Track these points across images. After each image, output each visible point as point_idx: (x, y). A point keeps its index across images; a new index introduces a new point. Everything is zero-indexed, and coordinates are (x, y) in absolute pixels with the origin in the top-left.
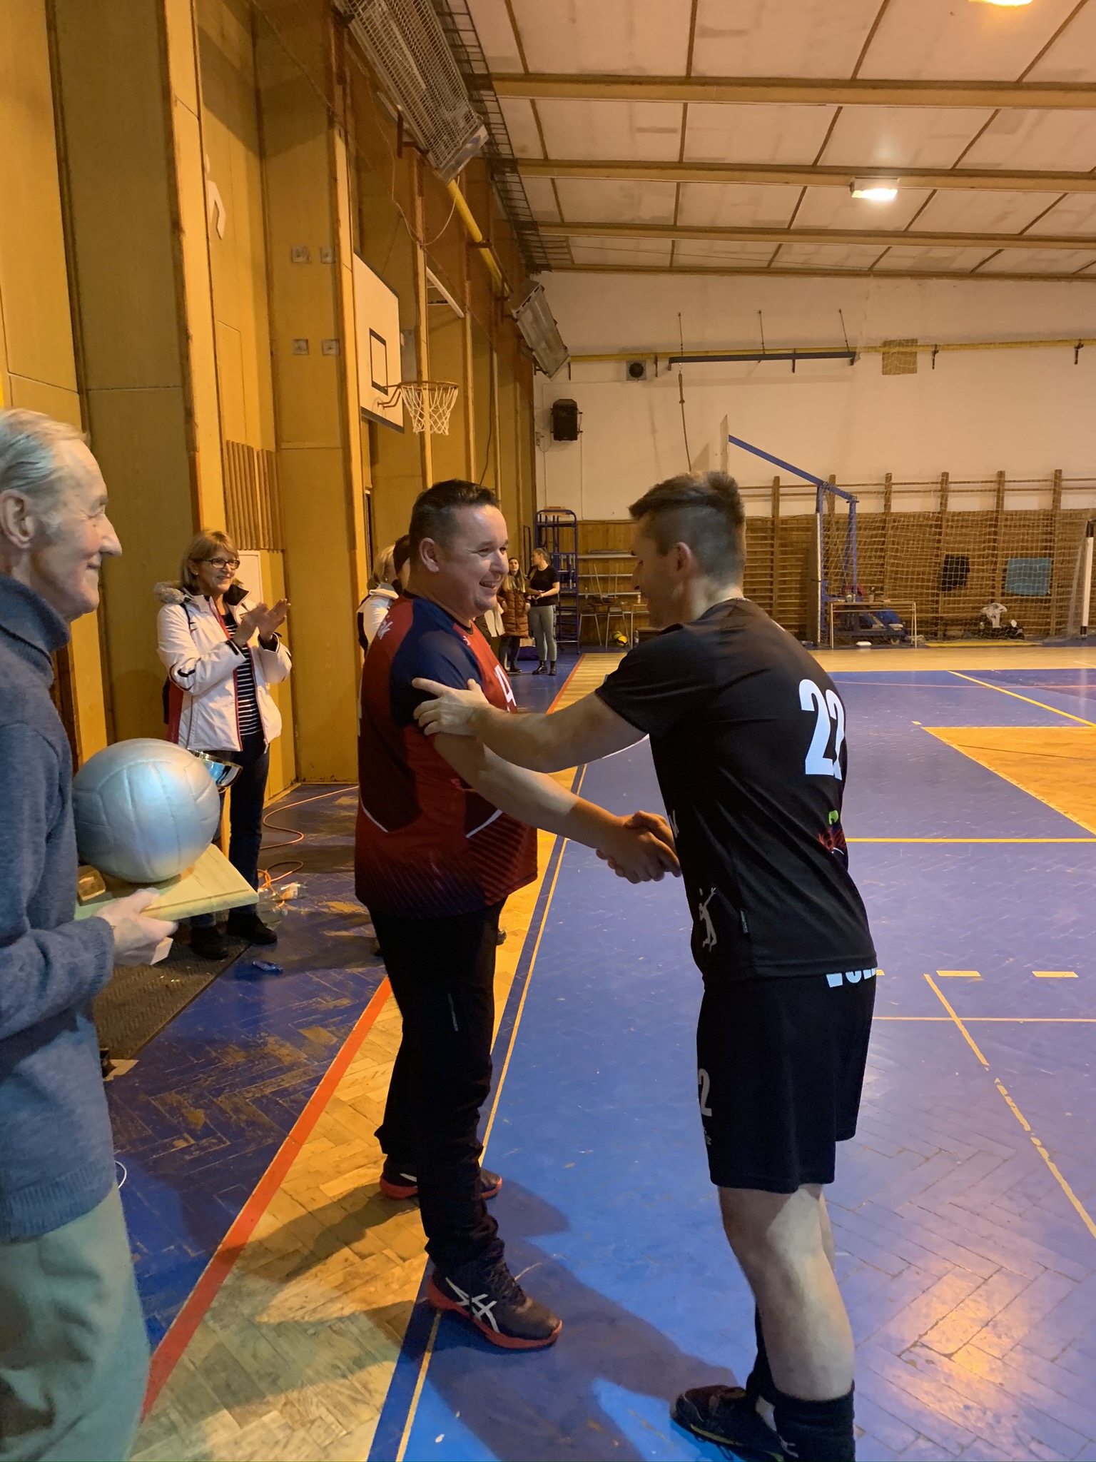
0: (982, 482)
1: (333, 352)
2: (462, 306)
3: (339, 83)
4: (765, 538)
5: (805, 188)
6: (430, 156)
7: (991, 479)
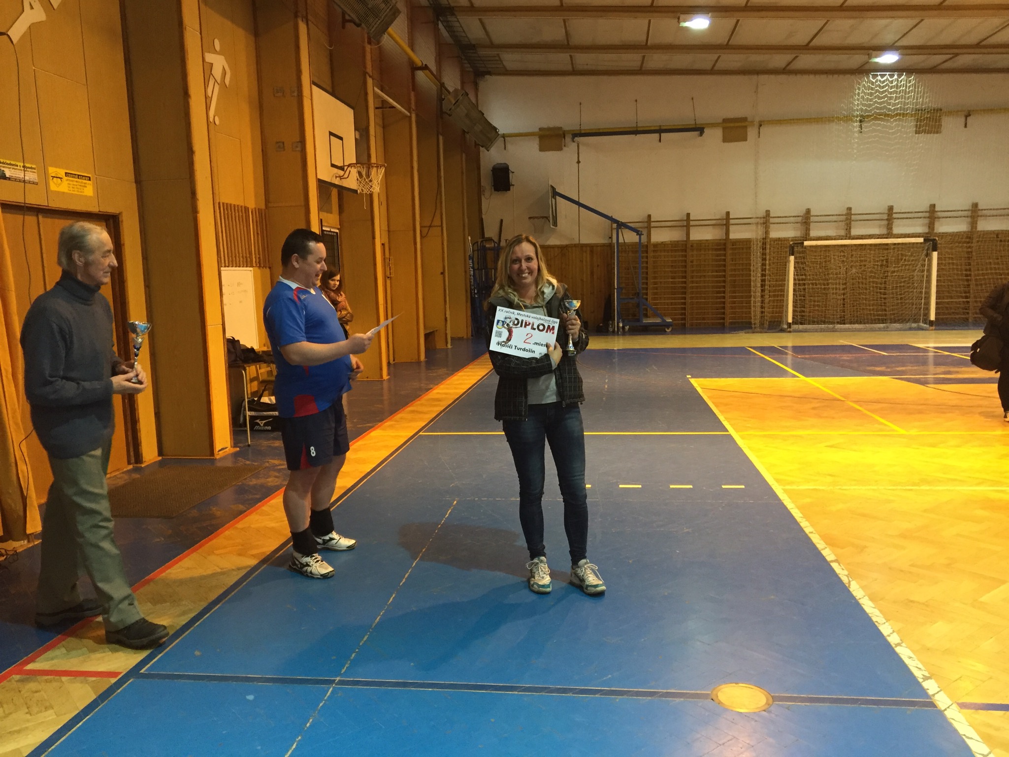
0: (796, 217)
1: (299, 149)
2: (409, 108)
5: (650, 21)
7: (802, 214)
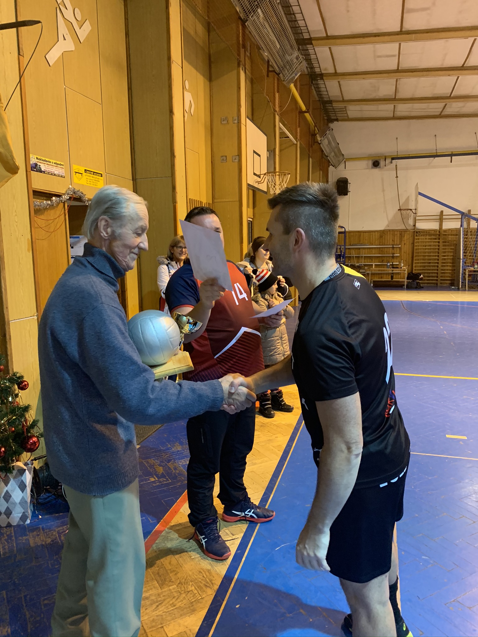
1: (237, 161)
2: (296, 139)
3: (243, 48)
4: (436, 239)
5: (458, 77)
6: (281, 75)
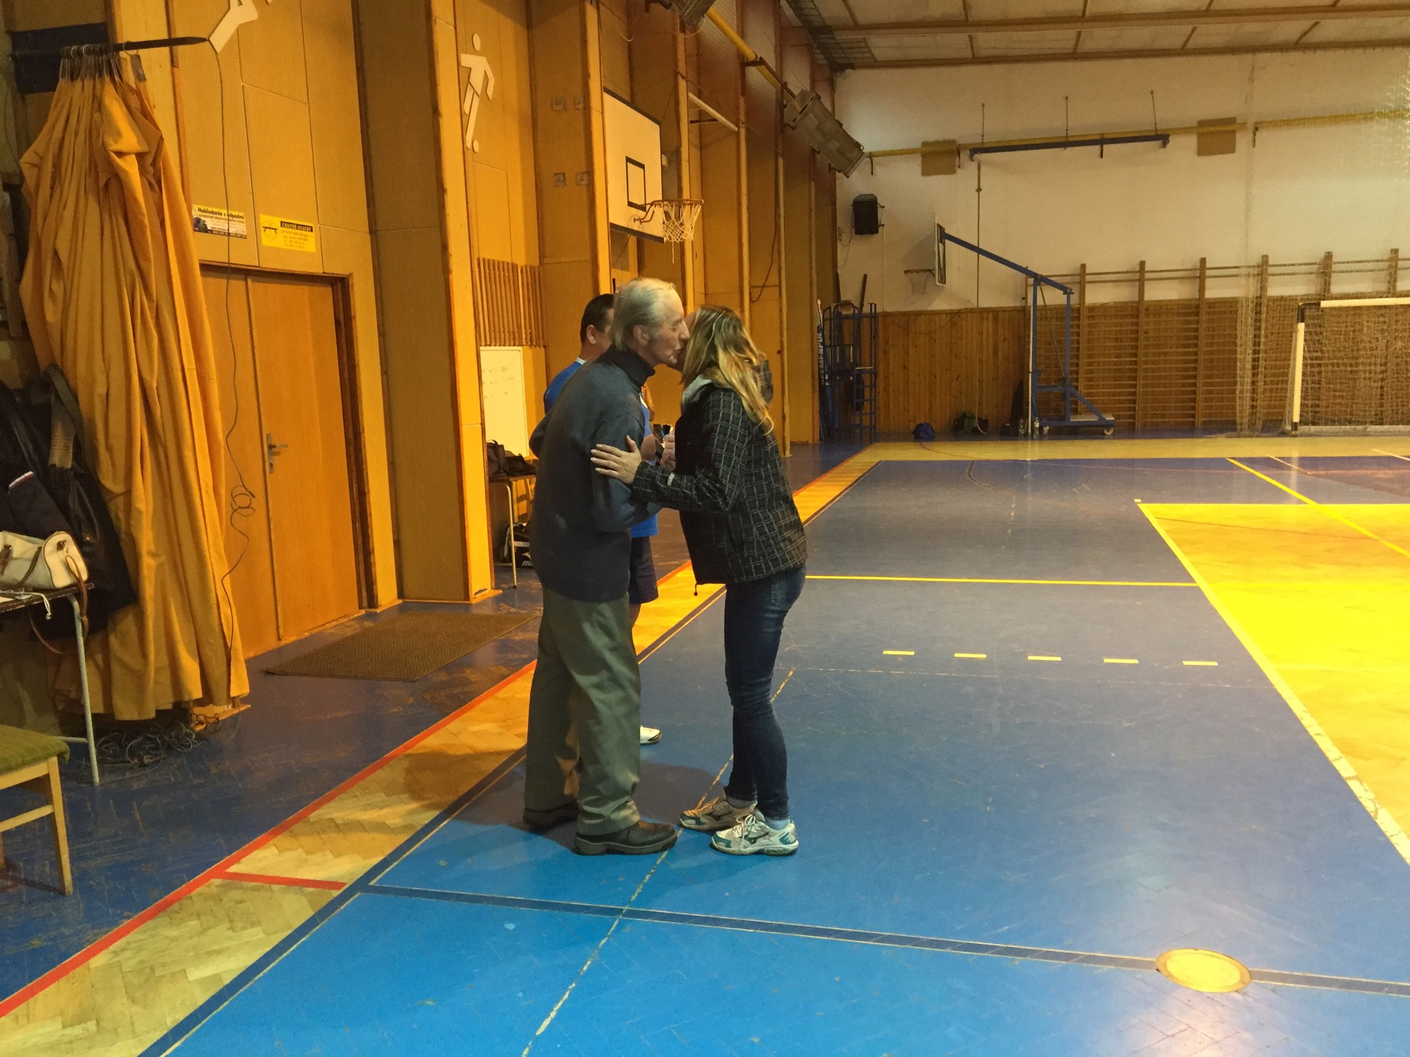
0: (1308, 264)
1: (584, 183)
2: (736, 121)
7: (1318, 261)
